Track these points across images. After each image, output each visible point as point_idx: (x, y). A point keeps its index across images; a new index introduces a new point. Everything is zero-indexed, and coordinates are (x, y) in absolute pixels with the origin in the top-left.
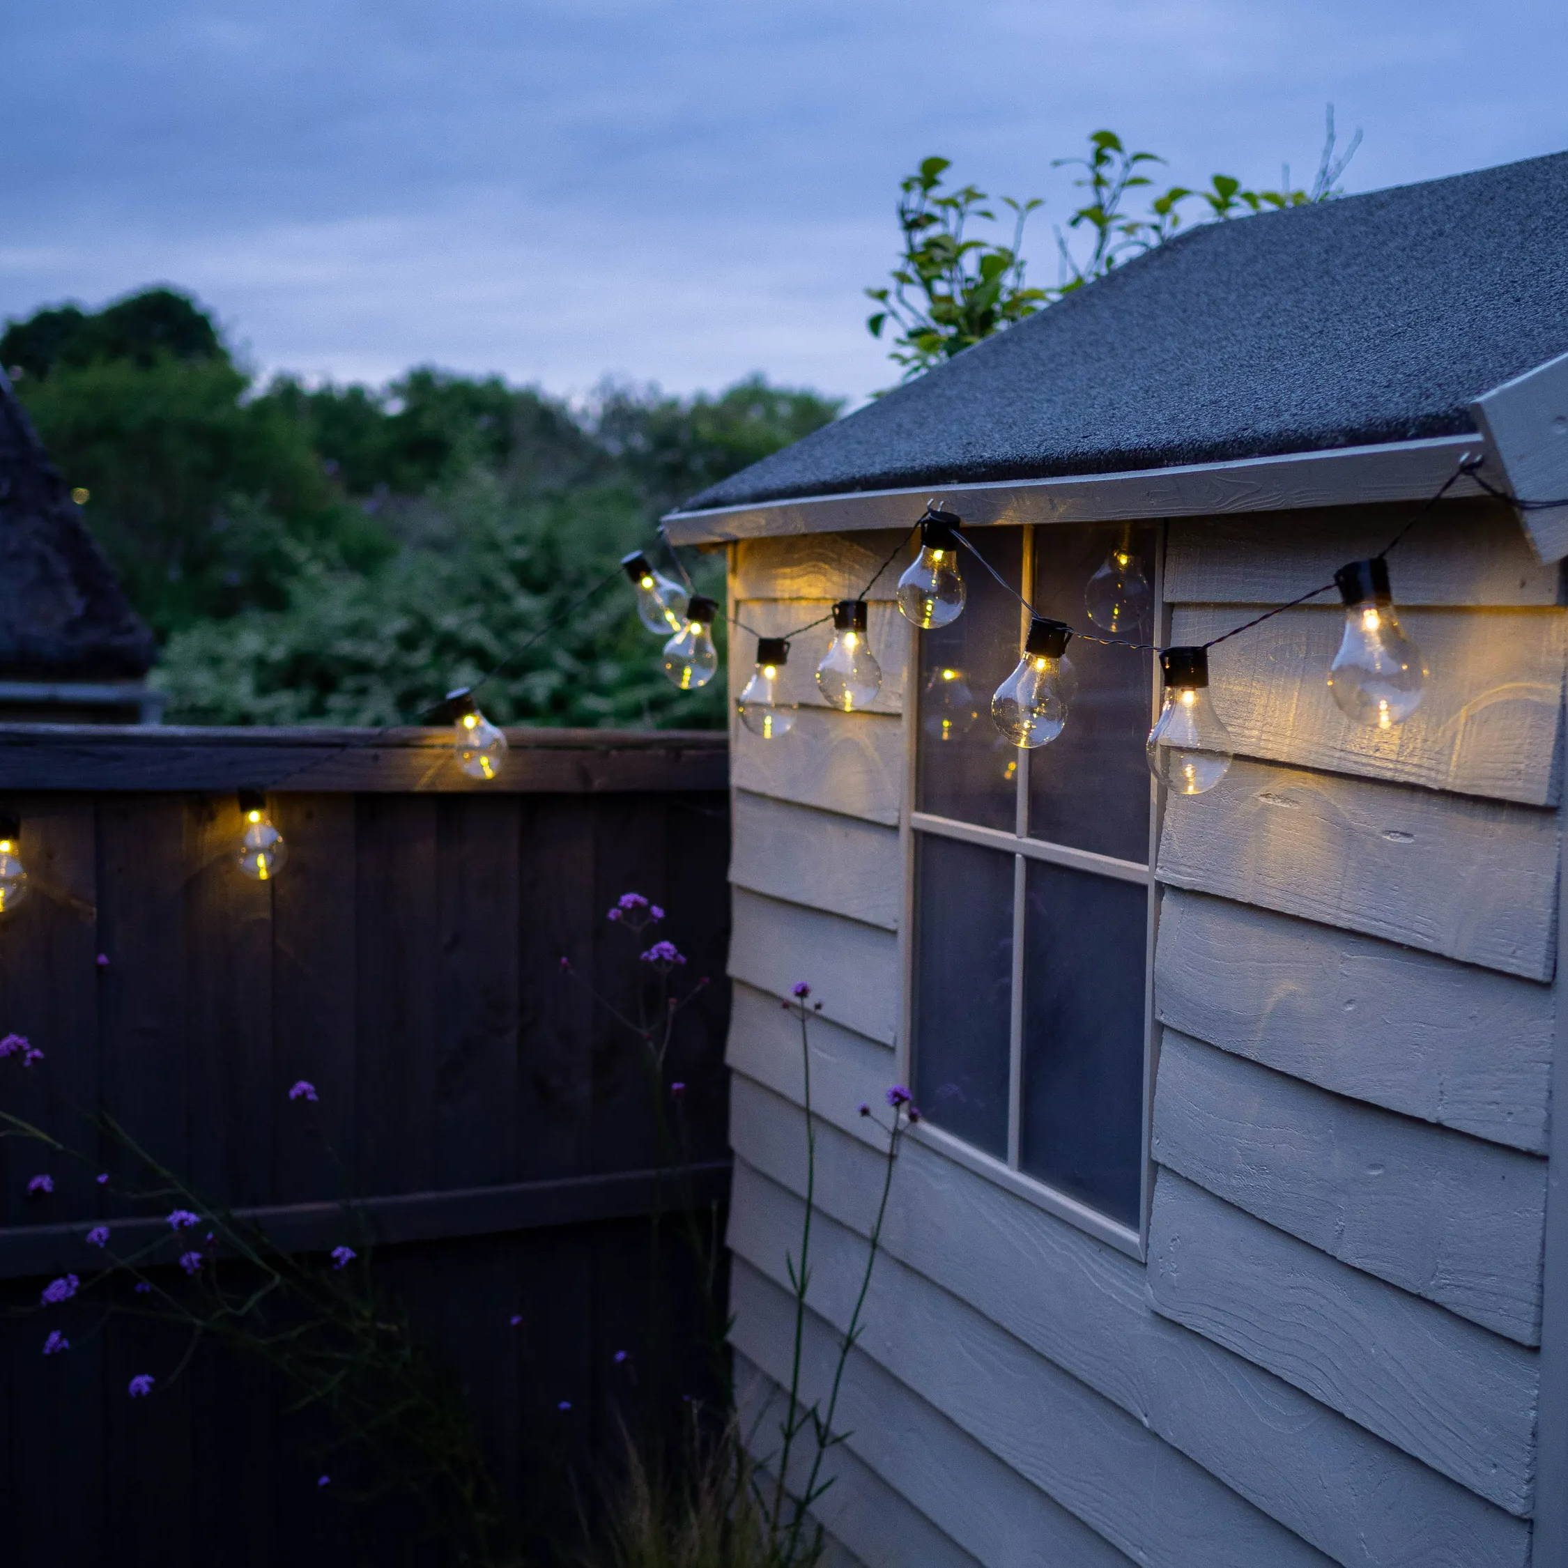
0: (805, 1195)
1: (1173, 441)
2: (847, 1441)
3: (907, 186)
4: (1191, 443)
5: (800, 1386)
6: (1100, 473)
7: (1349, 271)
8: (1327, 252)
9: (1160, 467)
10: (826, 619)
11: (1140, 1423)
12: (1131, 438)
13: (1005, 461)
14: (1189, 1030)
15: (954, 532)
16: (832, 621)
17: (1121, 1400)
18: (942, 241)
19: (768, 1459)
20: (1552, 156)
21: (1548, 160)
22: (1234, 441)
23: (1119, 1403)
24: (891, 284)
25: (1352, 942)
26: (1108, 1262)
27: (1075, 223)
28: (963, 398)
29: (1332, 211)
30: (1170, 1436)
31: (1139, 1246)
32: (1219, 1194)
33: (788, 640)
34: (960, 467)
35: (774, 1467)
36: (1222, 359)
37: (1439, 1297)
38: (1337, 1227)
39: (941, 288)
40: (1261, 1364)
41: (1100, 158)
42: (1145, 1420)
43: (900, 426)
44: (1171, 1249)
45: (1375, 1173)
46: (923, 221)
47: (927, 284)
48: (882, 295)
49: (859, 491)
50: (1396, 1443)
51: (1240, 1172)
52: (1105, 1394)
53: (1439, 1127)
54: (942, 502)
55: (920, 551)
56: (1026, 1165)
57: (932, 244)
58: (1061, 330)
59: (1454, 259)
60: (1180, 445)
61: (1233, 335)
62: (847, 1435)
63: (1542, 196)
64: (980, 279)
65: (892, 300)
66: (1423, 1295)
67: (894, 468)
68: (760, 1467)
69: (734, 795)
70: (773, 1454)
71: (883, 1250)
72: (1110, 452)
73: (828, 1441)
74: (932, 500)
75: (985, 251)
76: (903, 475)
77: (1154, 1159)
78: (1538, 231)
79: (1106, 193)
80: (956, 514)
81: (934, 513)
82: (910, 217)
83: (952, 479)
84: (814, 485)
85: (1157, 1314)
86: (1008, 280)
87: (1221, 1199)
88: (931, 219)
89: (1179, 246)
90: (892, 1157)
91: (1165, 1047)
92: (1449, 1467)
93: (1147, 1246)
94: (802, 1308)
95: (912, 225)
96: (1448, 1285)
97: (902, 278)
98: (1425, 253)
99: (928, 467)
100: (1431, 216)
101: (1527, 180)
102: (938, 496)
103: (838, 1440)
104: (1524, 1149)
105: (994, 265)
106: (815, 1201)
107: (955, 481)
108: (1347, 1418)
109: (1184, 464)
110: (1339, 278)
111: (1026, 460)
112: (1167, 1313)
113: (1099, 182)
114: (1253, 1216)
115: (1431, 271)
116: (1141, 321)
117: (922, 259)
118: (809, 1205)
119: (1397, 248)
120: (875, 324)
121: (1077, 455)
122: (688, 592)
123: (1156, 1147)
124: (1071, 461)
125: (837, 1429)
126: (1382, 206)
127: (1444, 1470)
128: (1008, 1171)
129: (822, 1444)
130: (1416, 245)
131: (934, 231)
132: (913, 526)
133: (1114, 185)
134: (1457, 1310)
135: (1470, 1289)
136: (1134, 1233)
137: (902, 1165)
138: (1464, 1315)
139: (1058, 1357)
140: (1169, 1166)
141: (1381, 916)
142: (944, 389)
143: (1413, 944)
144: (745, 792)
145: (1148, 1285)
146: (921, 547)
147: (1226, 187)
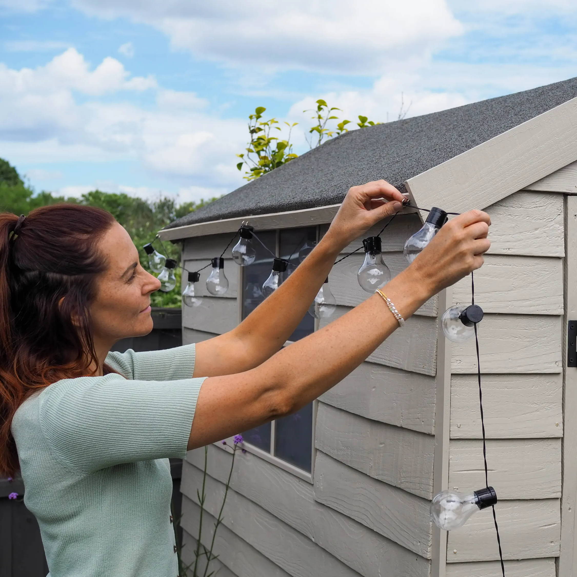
0: (204, 470)
1: (318, 198)
2: (218, 557)
3: (251, 117)
4: (323, 199)
5: (201, 538)
6: (296, 210)
7: (392, 143)
8: (386, 138)
9: (314, 207)
10: (210, 265)
11: (311, 540)
12: (306, 198)
13: (267, 207)
14: (326, 402)
15: (251, 232)
16: (211, 265)
17: (306, 533)
18: (263, 137)
19: (190, 565)
20: (462, 107)
21: (460, 108)
22: (337, 198)
23: (305, 534)
24: (245, 153)
25: (375, 367)
26: (302, 485)
27: (311, 132)
28: (262, 188)
29: (391, 125)
30: (320, 544)
31: (311, 479)
32: (335, 458)
33: (199, 273)
34: (253, 210)
35: (192, 568)
36: (344, 172)
37: (402, 486)
38: (370, 466)
39: (263, 154)
40: (348, 516)
41: (320, 109)
42: (313, 539)
43: (240, 198)
44: (321, 478)
45: (382, 446)
46: (257, 131)
47: (258, 153)
48: (242, 156)
49: (221, 220)
50: (389, 538)
51: (341, 450)
52: (301, 532)
53: (402, 428)
54: (247, 222)
55: (240, 239)
56: (277, 454)
57: (259, 139)
58: (298, 165)
59: (424, 139)
60: (320, 200)
61: (351, 164)
62: (218, 556)
63: (455, 118)
64: (277, 151)
65: (245, 157)
66: (397, 486)
67: (233, 211)
68: (188, 568)
69: (183, 329)
70: (192, 563)
71: (230, 488)
72: (299, 203)
73: (211, 557)
74: (244, 221)
75: (278, 141)
76: (235, 213)
77: (316, 447)
78: (451, 129)
79: (322, 121)
80: (252, 226)
81: (245, 226)
82: (252, 129)
83: (250, 214)
84: (207, 218)
85: (316, 501)
86: (286, 151)
87: (336, 459)
88: (260, 129)
89: (342, 138)
90: (234, 455)
91: (319, 408)
92: (406, 544)
93: (314, 478)
94: (202, 509)
95: (253, 132)
96: (404, 482)
97: (250, 151)
98: (416, 137)
99: (243, 210)
100: (421, 126)
101: (452, 114)
102: (246, 220)
103: (215, 558)
104: (428, 433)
105: (281, 146)
106: (207, 472)
107: (252, 215)
108: (374, 531)
109: (322, 206)
110: (388, 146)
111: (273, 206)
112: (319, 501)
113: (320, 117)
114: (345, 464)
115: (416, 142)
116: (324, 161)
117: (256, 143)
118: (205, 473)
119: (408, 136)
120: (240, 166)
121: (289, 204)
122: (166, 257)
123: (316, 443)
124: (287, 206)
125: (215, 553)
126: (407, 123)
127: (404, 546)
128: (271, 456)
129: (209, 560)
130: (414, 135)
131: (260, 134)
132: (237, 231)
133: (325, 119)
134: (407, 490)
135: (410, 482)
136: (309, 474)
137: (236, 457)
138: (409, 491)
139: (286, 520)
140: (320, 449)
141: (383, 357)
142: (257, 186)
143: (393, 366)
144: (186, 328)
145: (314, 492)
146: (240, 238)
147: (363, 119)
